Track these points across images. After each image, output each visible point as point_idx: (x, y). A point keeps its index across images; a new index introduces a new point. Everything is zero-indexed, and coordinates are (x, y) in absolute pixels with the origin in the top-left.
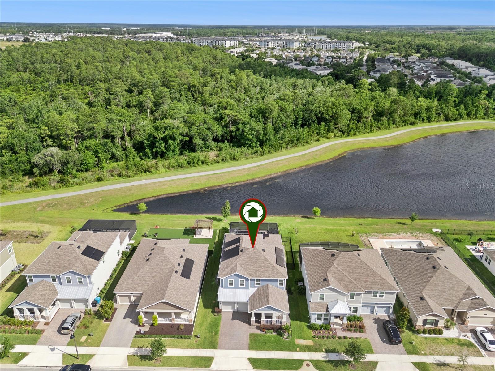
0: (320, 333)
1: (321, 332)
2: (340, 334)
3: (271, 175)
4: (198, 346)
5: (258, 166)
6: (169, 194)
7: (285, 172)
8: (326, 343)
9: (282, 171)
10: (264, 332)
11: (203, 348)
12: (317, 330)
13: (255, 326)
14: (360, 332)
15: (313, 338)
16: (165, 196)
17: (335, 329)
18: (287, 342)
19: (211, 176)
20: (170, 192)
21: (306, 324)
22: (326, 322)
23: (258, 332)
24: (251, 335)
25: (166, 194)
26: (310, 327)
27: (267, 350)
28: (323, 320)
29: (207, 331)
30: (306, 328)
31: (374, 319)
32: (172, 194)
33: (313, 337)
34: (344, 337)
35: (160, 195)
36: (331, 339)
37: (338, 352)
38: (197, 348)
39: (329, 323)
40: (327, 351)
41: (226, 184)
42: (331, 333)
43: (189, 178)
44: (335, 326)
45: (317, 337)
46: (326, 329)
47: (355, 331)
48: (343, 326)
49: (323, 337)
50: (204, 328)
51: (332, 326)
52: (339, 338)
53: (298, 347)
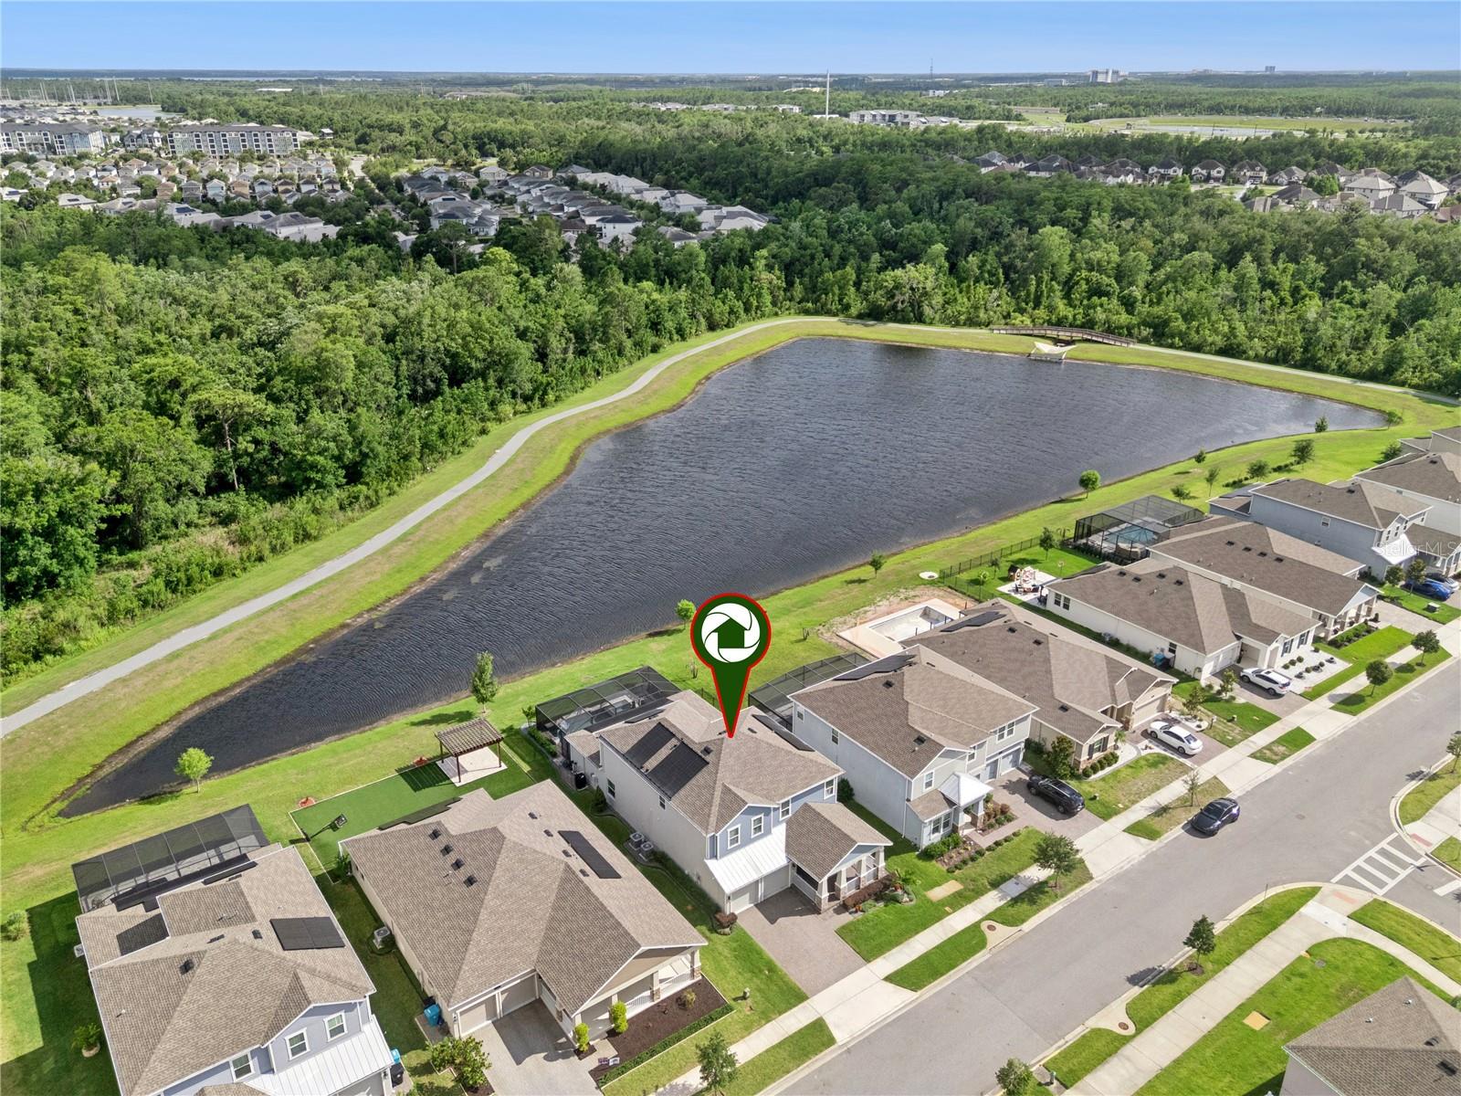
0: (952, 857)
1: (954, 855)
2: (985, 841)
3: (458, 554)
4: (766, 1017)
5: (403, 539)
6: (206, 699)
7: (486, 535)
8: (979, 870)
9: (475, 535)
10: (858, 913)
11: (780, 1013)
12: (943, 855)
13: (831, 910)
14: (1009, 820)
15: (950, 875)
16: (197, 710)
17: (968, 838)
18: (918, 907)
19: (292, 606)
20: (205, 692)
21: (914, 854)
22: (950, 829)
23: (846, 918)
24: (843, 932)
25: (197, 703)
26: (928, 855)
27: (900, 943)
28: (942, 830)
29: (748, 975)
30: (921, 863)
31: (1004, 787)
32: (215, 695)
33: (949, 872)
34: (997, 844)
35: (179, 713)
36: (980, 860)
37: (1011, 877)
38: (768, 1022)
39: (955, 831)
40: (995, 885)
41: (360, 615)
42: (969, 848)
43: (225, 631)
44: (965, 832)
45: (956, 868)
46: (956, 845)
47: (1000, 823)
48: (978, 824)
49: (964, 862)
50: (732, 973)
51: (962, 833)
52: (989, 849)
53: (944, 905)
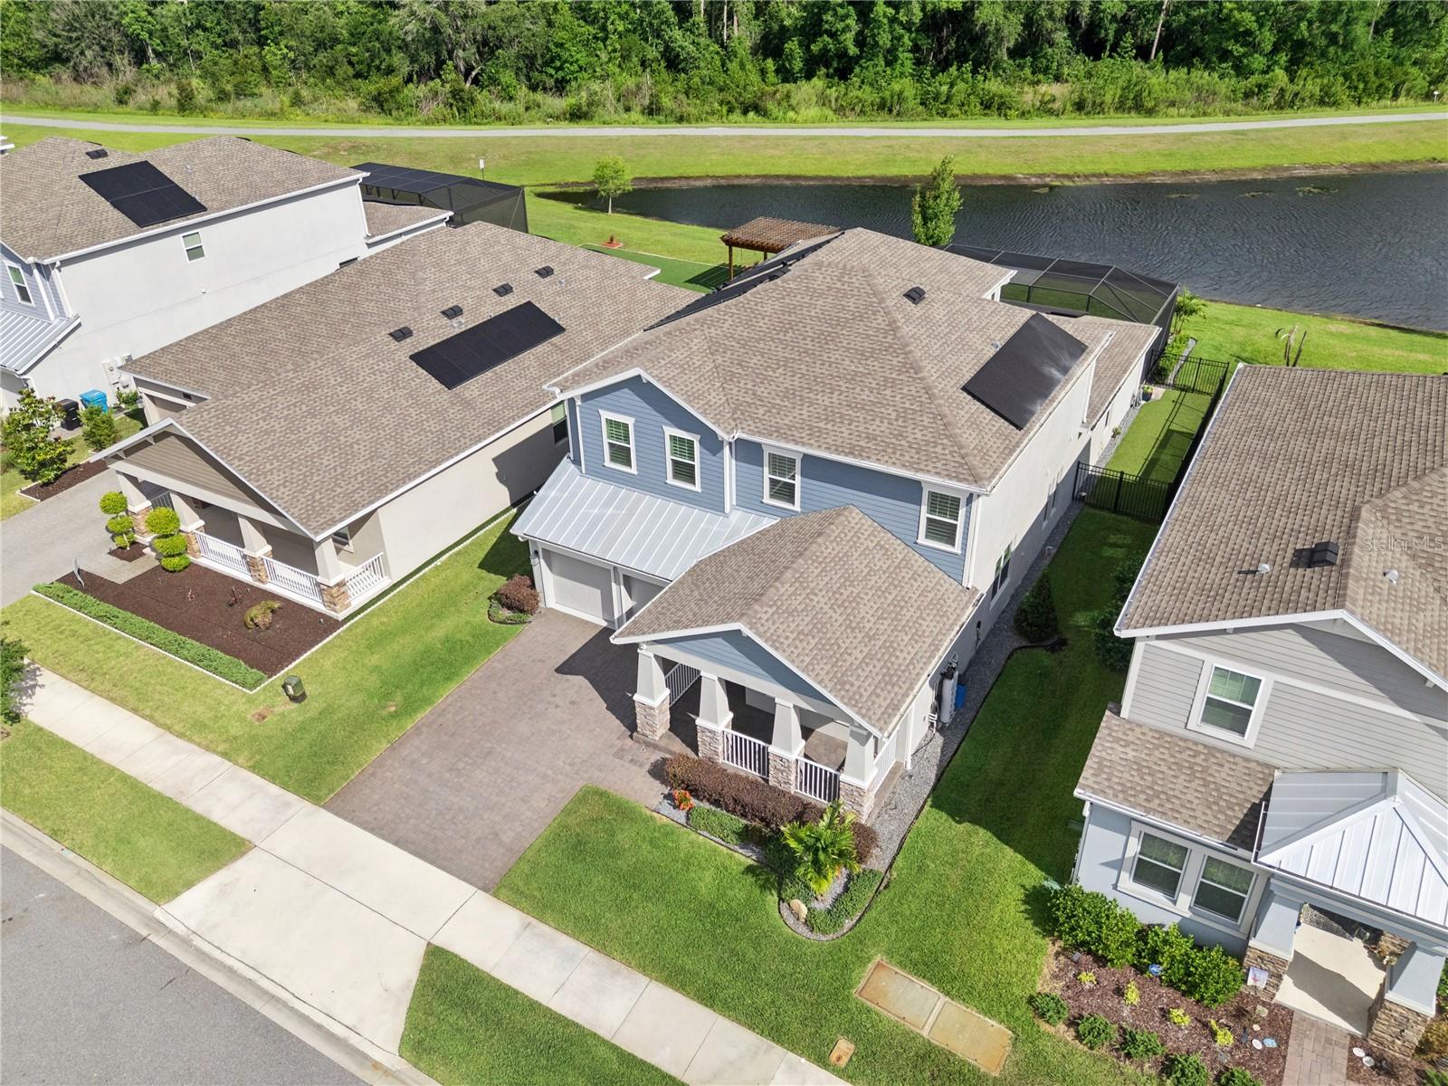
0: (1119, 992)
1: (1133, 995)
6: (778, 176)
9: (1356, 161)
10: (680, 816)
12: (1102, 961)
13: (656, 756)
15: (1024, 1012)
17: (1282, 1021)
18: (791, 951)
19: (989, 143)
21: (1034, 876)
22: (1215, 923)
23: (649, 794)
24: (583, 801)
27: (602, 948)
28: (1185, 900)
29: (372, 682)
32: (790, 177)
33: (1038, 1007)
38: (225, 755)
39: (1238, 951)
42: (1225, 1039)
44: (1291, 995)
45: (1072, 1023)
46: (1187, 984)
48: (1382, 1028)
49: (1127, 1045)
50: (375, 659)
51: (1258, 979)
53: (854, 1032)
